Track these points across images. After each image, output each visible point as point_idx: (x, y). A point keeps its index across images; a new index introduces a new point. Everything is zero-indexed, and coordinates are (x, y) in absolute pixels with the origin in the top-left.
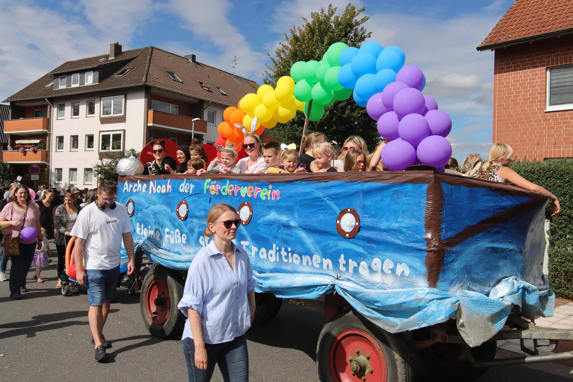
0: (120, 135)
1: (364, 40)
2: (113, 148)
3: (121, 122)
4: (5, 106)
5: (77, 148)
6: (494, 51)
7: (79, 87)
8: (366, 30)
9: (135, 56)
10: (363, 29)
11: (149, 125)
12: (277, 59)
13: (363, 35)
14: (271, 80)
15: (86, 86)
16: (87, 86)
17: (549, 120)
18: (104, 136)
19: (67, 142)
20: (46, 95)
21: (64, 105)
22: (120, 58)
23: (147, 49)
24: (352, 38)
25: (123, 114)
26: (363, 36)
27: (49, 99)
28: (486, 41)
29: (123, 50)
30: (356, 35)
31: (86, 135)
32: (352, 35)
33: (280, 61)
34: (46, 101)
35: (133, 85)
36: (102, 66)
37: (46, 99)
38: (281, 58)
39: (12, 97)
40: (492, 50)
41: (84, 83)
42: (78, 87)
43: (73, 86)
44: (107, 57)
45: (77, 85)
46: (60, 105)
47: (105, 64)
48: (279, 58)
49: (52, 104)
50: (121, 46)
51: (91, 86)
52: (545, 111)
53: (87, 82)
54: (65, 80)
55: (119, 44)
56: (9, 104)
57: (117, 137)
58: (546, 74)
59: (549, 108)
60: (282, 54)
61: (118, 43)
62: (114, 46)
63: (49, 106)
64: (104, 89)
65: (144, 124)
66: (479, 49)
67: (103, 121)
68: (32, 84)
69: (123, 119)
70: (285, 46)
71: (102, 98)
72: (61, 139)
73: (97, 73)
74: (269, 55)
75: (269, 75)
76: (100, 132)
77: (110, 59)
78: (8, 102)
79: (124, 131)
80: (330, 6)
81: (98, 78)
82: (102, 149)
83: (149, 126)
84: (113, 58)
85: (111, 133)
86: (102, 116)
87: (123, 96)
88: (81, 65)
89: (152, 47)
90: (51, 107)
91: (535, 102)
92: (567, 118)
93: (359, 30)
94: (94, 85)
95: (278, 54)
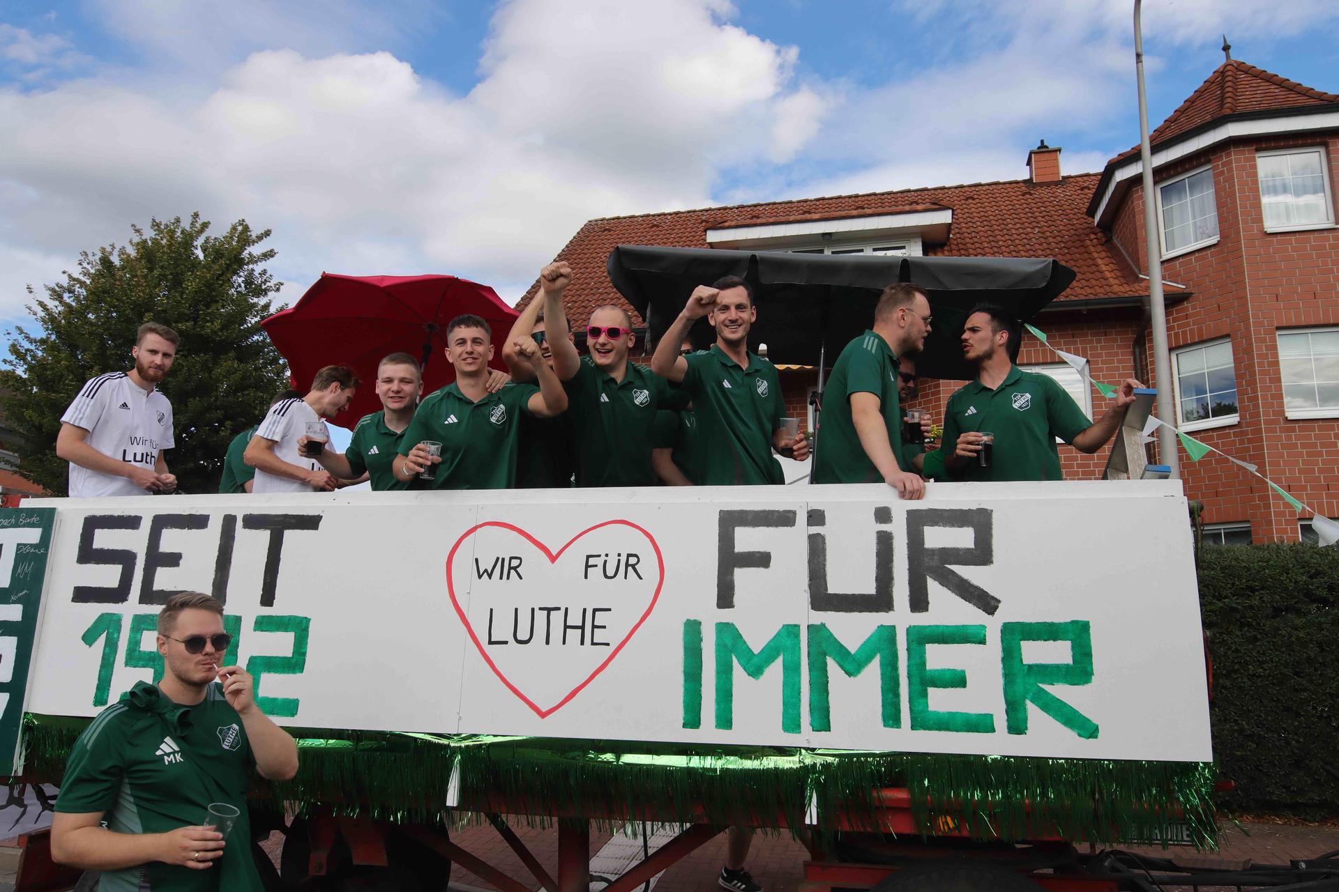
1: (266, 294)
8: (271, 276)
10: (265, 272)
12: (52, 304)
13: (265, 284)
14: (33, 347)
24: (240, 286)
26: (263, 287)
30: (249, 282)
33: (61, 308)
38: (64, 304)
48: (57, 303)
60: (66, 296)
70: (74, 279)
74: (31, 292)
75: (27, 338)
80: (196, 215)
93: (256, 273)
95: (57, 294)
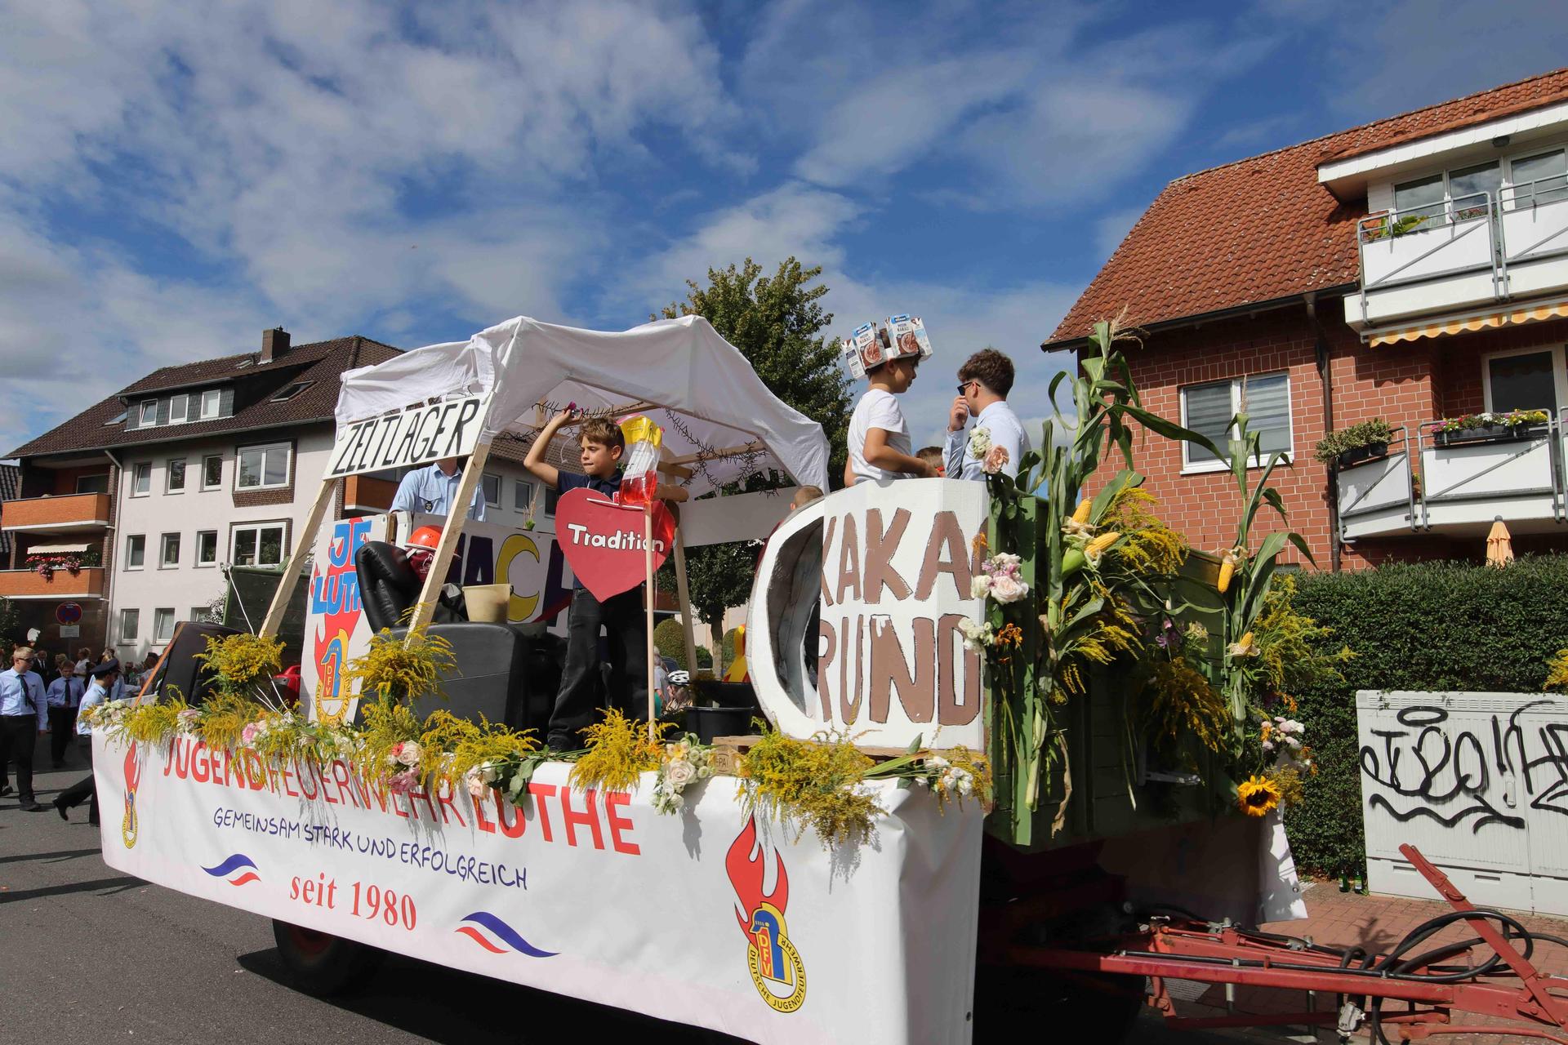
0: (280, 530)
2: (262, 561)
3: (282, 502)
4: (9, 467)
5: (177, 561)
6: (1076, 352)
7: (187, 425)
8: (820, 309)
9: (319, 357)
10: (814, 307)
11: (347, 507)
13: (816, 319)
15: (203, 423)
16: (206, 422)
17: (1190, 491)
18: (240, 534)
19: (153, 547)
20: (107, 442)
22: (286, 362)
23: (348, 341)
24: (793, 324)
25: (287, 483)
26: (815, 322)
27: (114, 451)
28: (1060, 333)
29: (292, 344)
30: (801, 319)
31: (199, 533)
32: (792, 318)
34: (106, 455)
35: (312, 420)
36: (242, 378)
37: (107, 452)
39: (25, 447)
40: (1072, 351)
41: (199, 416)
42: (184, 425)
43: (173, 422)
44: (255, 357)
45: (183, 421)
46: (141, 465)
47: (249, 375)
49: (121, 464)
50: (288, 336)
51: (214, 422)
52: (1181, 473)
53: (205, 413)
54: (154, 409)
55: (284, 331)
56: (17, 463)
57: (272, 537)
58: (1179, 399)
59: (1190, 468)
61: (281, 329)
62: (271, 335)
63: (113, 468)
64: (245, 429)
65: (336, 506)
66: (1046, 348)
67: (240, 500)
68: (75, 418)
69: (287, 496)
71: (239, 450)
72: (138, 542)
73: (230, 394)
76: (233, 524)
77: (263, 362)
78: (15, 459)
79: (290, 522)
81: (231, 405)
82: (236, 563)
83: (348, 511)
84: (270, 361)
85: (259, 528)
86: (238, 488)
87: (290, 444)
88: (195, 376)
89: (358, 337)
90: (117, 469)
91: (1159, 455)
92: (1224, 488)
93: (807, 310)
94: (222, 420)
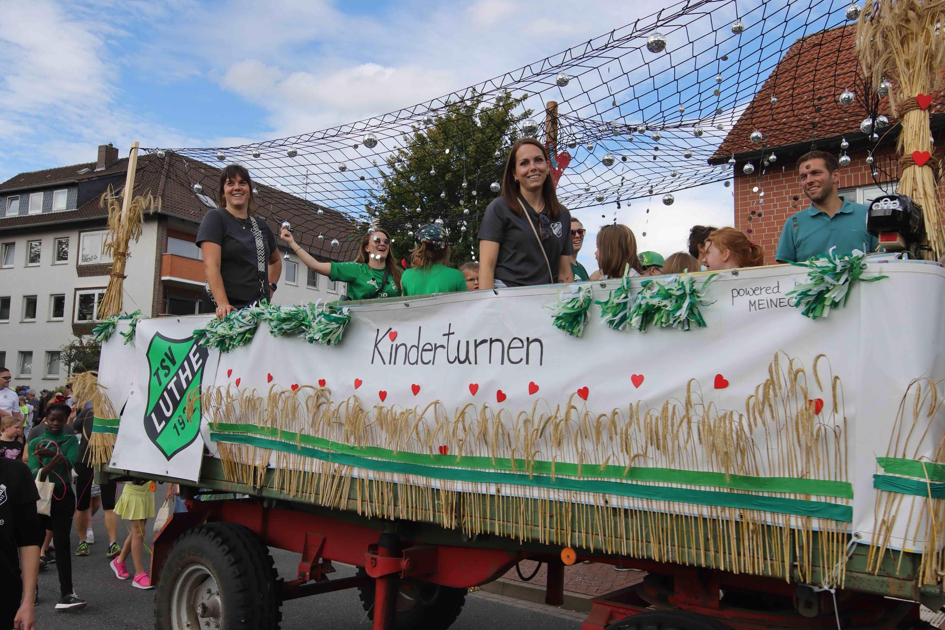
5: (34, 317)
6: (733, 166)
7: (43, 215)
9: (141, 167)
11: (163, 278)
12: (388, 171)
15: (54, 214)
16: (57, 214)
18: (83, 297)
19: (17, 306)
21: (14, 244)
22: (115, 170)
28: (721, 151)
31: (51, 295)
36: (84, 181)
38: (395, 170)
41: (51, 208)
42: (40, 215)
43: (32, 212)
44: (92, 166)
45: (39, 212)
46: (7, 245)
47: (89, 178)
48: (391, 170)
50: (117, 150)
51: (63, 213)
53: (56, 206)
54: (16, 204)
55: (114, 146)
60: (396, 164)
61: (111, 145)
62: (104, 149)
64: (86, 218)
65: (155, 277)
66: (711, 162)
67: (83, 271)
71: (82, 234)
72: (6, 302)
73: (75, 192)
76: (77, 289)
77: (98, 170)
81: (76, 201)
82: (80, 319)
83: (163, 281)
84: (103, 169)
85: (97, 292)
86: (81, 263)
88: (47, 180)
89: (170, 152)
94: (69, 212)
95: (391, 164)
